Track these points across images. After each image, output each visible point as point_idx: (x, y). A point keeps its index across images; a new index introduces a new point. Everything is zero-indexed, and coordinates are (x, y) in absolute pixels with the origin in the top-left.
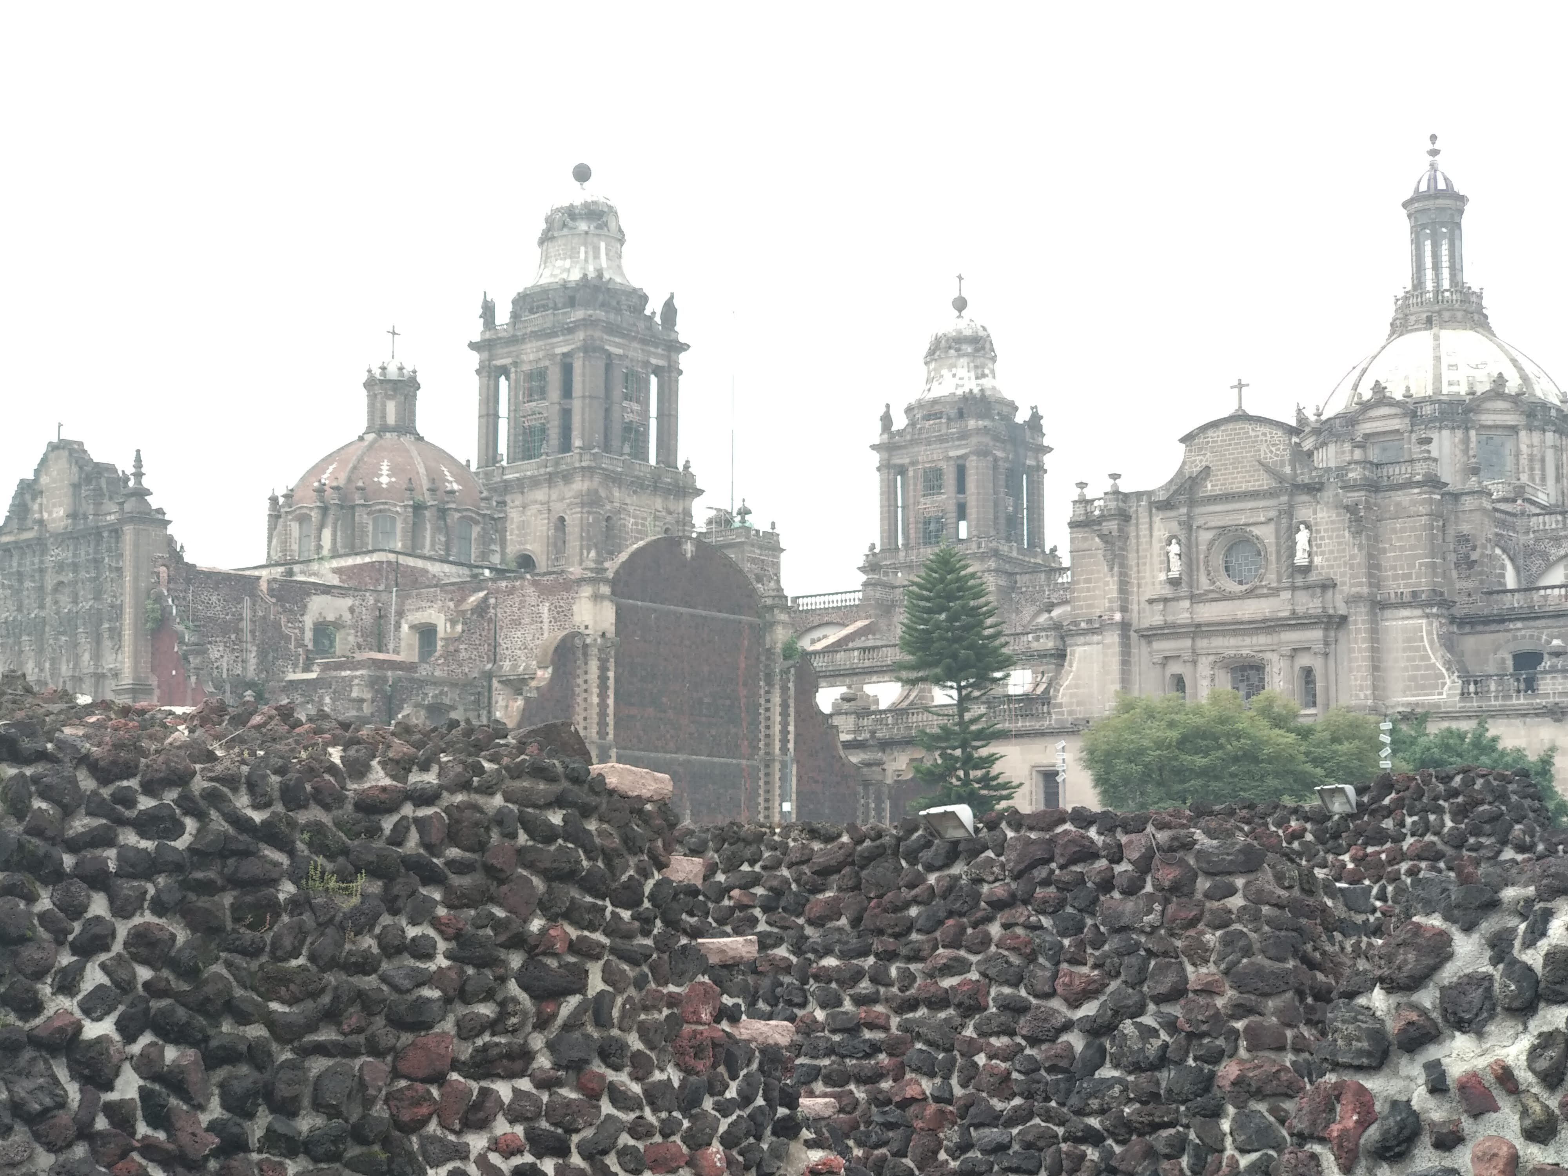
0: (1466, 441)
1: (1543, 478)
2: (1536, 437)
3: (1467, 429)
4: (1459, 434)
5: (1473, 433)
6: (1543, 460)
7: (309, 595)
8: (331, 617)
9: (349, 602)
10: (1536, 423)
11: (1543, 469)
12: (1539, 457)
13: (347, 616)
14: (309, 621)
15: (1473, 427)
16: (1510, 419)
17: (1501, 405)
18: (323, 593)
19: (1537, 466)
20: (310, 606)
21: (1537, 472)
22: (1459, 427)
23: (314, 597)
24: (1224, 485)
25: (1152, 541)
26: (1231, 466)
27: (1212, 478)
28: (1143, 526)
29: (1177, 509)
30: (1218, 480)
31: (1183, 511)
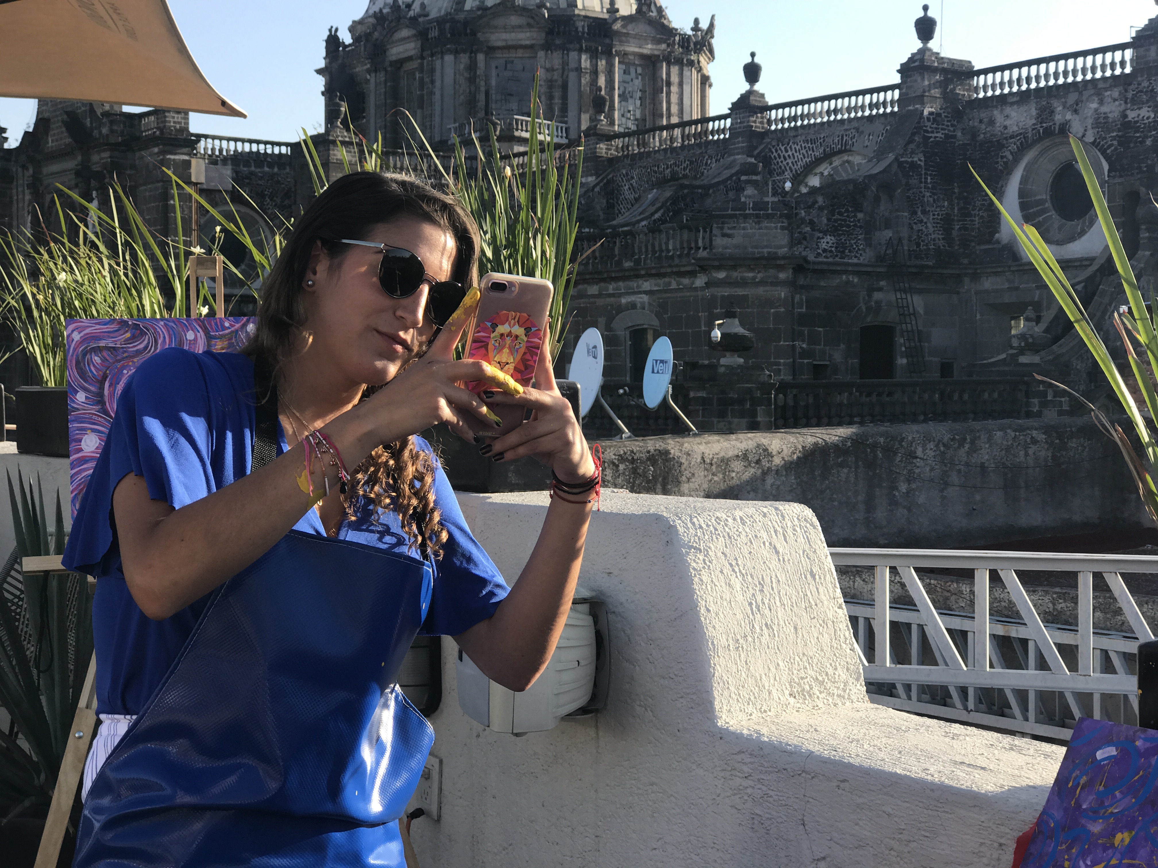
0: (472, 67)
1: (564, 110)
2: (556, 59)
3: (473, 53)
4: (464, 59)
5: (481, 57)
6: (565, 87)
10: (558, 42)
11: (564, 97)
12: (560, 82)
15: (479, 51)
16: (525, 37)
17: (514, 20)
19: (557, 93)
21: (557, 101)
22: (464, 51)
24: (57, 141)
25: (23, 207)
26: (60, 118)
27: (52, 132)
28: (20, 189)
29: (27, 169)
30: (54, 135)
31: (31, 171)
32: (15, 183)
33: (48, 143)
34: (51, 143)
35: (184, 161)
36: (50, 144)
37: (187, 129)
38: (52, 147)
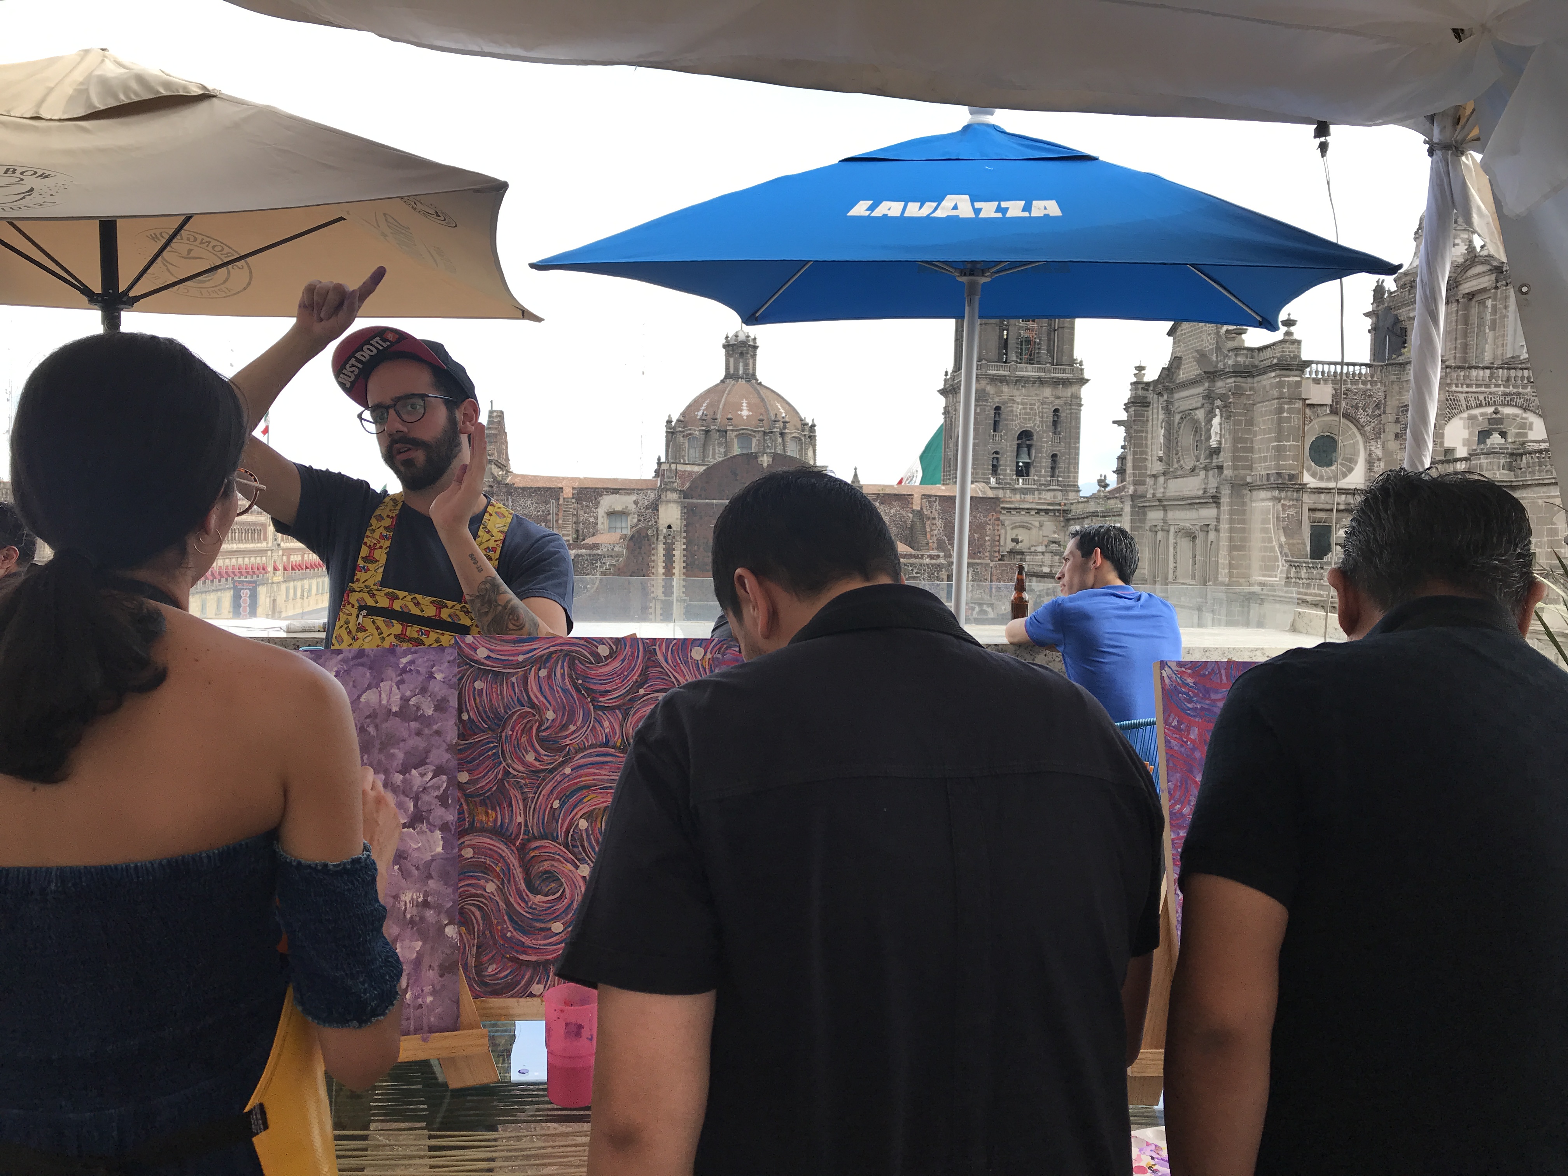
7: (601, 495)
8: (618, 508)
9: (634, 497)
13: (632, 507)
14: (601, 511)
18: (613, 493)
20: (602, 502)
23: (605, 497)
24: (1187, 373)
25: (1157, 424)
26: (1190, 356)
27: (1183, 367)
28: (1155, 411)
29: (1162, 396)
30: (1185, 368)
31: (1165, 397)
32: (1151, 407)
33: (1179, 375)
34: (1183, 375)
35: (1296, 381)
36: (1181, 376)
37: (1299, 357)
38: (1183, 378)
